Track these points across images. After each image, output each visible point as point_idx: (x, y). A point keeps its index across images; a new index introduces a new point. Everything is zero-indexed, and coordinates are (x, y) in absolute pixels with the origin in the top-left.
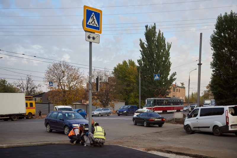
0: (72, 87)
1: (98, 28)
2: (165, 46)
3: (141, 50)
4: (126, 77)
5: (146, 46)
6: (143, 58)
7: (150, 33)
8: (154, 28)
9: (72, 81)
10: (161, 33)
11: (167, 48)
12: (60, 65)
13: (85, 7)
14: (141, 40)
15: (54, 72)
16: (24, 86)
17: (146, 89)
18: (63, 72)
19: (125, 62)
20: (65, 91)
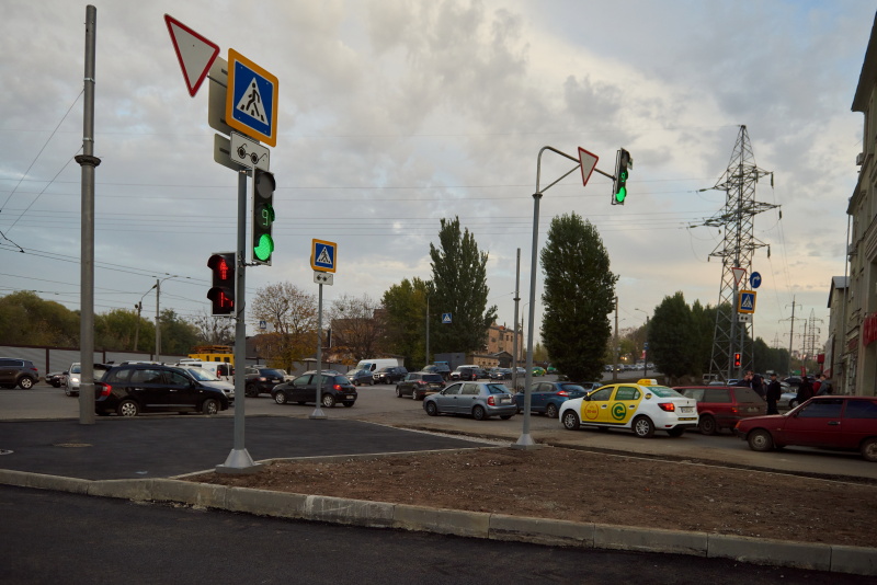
0: (301, 329)
1: (331, 266)
2: (477, 258)
3: (434, 263)
4: (408, 310)
5: (441, 257)
6: (436, 278)
7: (450, 233)
8: (457, 224)
9: (302, 318)
10: (470, 233)
11: (480, 260)
12: (281, 289)
13: (314, 240)
14: (432, 246)
15: (268, 301)
16: (209, 323)
17: (441, 335)
18: (286, 301)
19: (406, 283)
20: (287, 336)
